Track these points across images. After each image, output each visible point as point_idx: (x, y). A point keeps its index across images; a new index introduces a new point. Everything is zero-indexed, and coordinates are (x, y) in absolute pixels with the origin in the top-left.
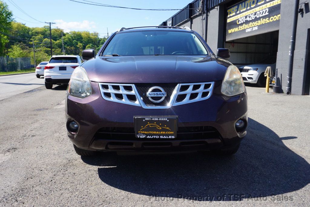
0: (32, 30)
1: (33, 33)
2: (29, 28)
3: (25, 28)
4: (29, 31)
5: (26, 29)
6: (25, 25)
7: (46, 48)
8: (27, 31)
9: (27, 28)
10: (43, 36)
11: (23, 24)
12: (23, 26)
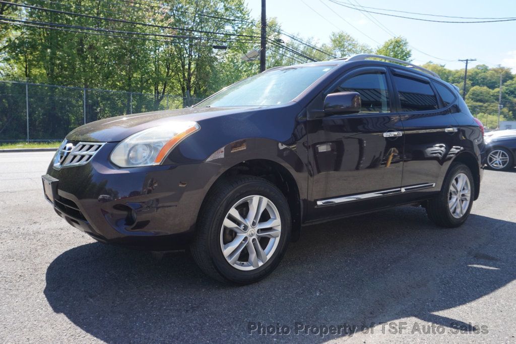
0: (455, 74)
1: (454, 78)
2: (450, 72)
3: (444, 71)
4: (450, 75)
5: (445, 73)
6: (444, 66)
7: (474, 101)
8: (446, 76)
9: (447, 71)
10: (472, 82)
11: (441, 66)
12: (440, 68)
